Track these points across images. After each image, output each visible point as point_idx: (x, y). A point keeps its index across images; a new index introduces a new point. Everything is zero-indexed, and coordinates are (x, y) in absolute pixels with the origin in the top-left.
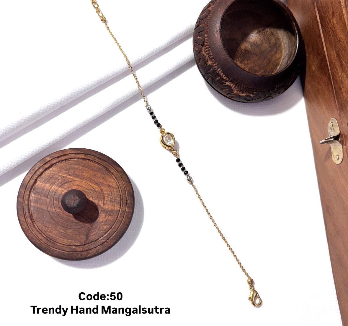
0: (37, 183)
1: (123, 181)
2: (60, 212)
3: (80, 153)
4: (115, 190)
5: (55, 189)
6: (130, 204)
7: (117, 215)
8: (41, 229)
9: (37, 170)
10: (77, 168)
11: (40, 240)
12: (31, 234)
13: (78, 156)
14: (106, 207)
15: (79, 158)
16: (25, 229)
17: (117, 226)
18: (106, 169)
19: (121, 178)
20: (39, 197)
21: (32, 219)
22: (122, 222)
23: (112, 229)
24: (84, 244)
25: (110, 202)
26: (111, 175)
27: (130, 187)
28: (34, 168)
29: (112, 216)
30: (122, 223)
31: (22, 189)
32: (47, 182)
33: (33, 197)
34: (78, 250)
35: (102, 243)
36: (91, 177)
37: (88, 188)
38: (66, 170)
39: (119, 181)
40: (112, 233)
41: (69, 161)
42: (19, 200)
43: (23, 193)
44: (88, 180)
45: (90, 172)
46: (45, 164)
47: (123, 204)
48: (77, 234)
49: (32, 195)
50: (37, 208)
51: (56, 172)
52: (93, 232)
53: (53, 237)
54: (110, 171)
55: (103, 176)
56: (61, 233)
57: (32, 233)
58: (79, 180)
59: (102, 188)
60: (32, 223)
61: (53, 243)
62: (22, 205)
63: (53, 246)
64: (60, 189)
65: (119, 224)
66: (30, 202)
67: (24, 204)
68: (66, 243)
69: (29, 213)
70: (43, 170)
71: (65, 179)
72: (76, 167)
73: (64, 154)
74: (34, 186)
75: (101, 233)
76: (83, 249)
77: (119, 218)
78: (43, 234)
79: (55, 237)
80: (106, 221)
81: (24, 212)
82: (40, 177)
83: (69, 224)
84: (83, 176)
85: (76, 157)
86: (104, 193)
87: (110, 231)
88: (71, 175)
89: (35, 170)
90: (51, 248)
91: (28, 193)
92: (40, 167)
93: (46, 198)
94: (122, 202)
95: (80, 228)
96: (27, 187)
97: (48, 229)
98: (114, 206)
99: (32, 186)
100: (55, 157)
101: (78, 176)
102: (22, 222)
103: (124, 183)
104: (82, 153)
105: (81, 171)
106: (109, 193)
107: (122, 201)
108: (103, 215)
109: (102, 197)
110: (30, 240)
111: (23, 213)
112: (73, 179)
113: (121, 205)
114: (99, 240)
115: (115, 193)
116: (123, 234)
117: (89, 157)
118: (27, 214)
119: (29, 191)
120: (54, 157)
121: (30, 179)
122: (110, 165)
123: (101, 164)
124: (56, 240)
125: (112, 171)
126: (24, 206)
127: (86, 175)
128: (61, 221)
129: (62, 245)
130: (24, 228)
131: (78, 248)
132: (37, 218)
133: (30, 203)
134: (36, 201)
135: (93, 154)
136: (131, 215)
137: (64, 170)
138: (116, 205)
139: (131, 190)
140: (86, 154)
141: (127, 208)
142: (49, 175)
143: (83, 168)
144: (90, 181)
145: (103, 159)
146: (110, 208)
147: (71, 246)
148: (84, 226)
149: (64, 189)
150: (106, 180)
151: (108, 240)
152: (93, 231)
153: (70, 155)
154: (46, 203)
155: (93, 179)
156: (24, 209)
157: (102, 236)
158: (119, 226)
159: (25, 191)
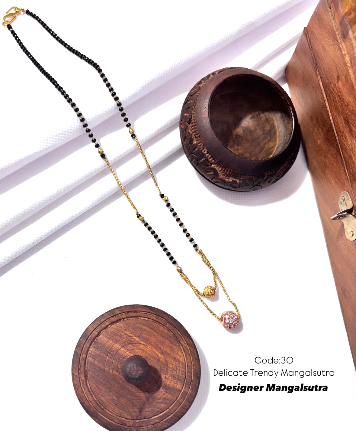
0: (100, 336)
1: (191, 357)
2: (117, 375)
3: (152, 313)
4: (181, 365)
5: (118, 348)
6: (194, 385)
7: (178, 395)
8: (93, 390)
9: (103, 322)
10: (145, 330)
11: (89, 401)
12: (82, 393)
13: (149, 316)
14: (168, 383)
15: (149, 319)
16: (77, 385)
17: (175, 408)
18: (175, 337)
19: (190, 353)
20: (99, 353)
21: (86, 376)
22: (181, 404)
23: (169, 410)
24: (135, 419)
25: (172, 378)
26: (180, 346)
27: (198, 366)
28: (100, 319)
29: (172, 394)
30: (181, 406)
31: (83, 340)
32: (111, 338)
33: (93, 352)
34: (128, 424)
35: (155, 423)
36: (158, 344)
37: (152, 355)
38: (133, 329)
39: (188, 356)
40: (168, 415)
41: (138, 319)
42: (78, 351)
43: (83, 344)
44: (154, 347)
45: (158, 337)
46: (113, 316)
47: (186, 383)
48: (130, 406)
49: (92, 349)
50: (94, 365)
51: (122, 329)
52: (148, 408)
53: (104, 402)
54: (179, 342)
55: (171, 346)
56: (113, 400)
57: (83, 391)
58: (145, 344)
59: (168, 359)
60: (85, 381)
61: (103, 409)
62: (79, 357)
63: (101, 412)
64: (122, 349)
65: (178, 406)
66: (88, 356)
67: (81, 357)
68: (116, 413)
69: (85, 368)
70: (109, 323)
71: (131, 340)
72: (145, 327)
73: (135, 310)
74: (96, 339)
75: (156, 411)
76: (133, 424)
77: (179, 398)
78: (94, 396)
79: (105, 403)
80: (164, 399)
81: (80, 365)
82: (104, 330)
83: (124, 392)
84: (150, 340)
85: (147, 317)
86: (169, 365)
87: (166, 411)
88: (137, 336)
89: (101, 321)
90: (99, 415)
91: (87, 345)
92: (107, 319)
93: (106, 356)
94: (185, 381)
95: (134, 400)
96: (89, 338)
97: (100, 392)
98: (176, 384)
99: (94, 339)
100: (125, 311)
101: (145, 340)
102: (74, 377)
103: (192, 359)
104: (153, 313)
105: (148, 334)
106: (174, 367)
107: (186, 379)
108: (162, 391)
109: (166, 369)
110: (79, 399)
111: (78, 367)
112: (139, 341)
113: (184, 383)
114: (153, 418)
115: (181, 369)
116: (180, 418)
117: (160, 320)
118: (82, 369)
119: (89, 344)
120: (123, 311)
121: (94, 330)
122: (181, 334)
123: (171, 331)
124: (106, 406)
125: (182, 343)
126: (81, 359)
127: (153, 340)
128: (116, 387)
129: (111, 414)
130: (76, 383)
131: (128, 422)
132: (92, 376)
133: (87, 358)
134: (95, 357)
135: (165, 318)
136: (193, 399)
137: (131, 329)
138: (178, 383)
139: (199, 370)
140: (157, 315)
141: (190, 389)
142: (115, 330)
143: (151, 331)
144: (156, 349)
145: (175, 325)
146: (171, 385)
147: (122, 417)
148: (140, 398)
149: (126, 351)
150: (173, 351)
151: (162, 422)
152: (148, 406)
153: (140, 312)
154: (104, 362)
155: (160, 346)
156: (80, 363)
157: (157, 415)
158: (178, 408)
159: (85, 343)
